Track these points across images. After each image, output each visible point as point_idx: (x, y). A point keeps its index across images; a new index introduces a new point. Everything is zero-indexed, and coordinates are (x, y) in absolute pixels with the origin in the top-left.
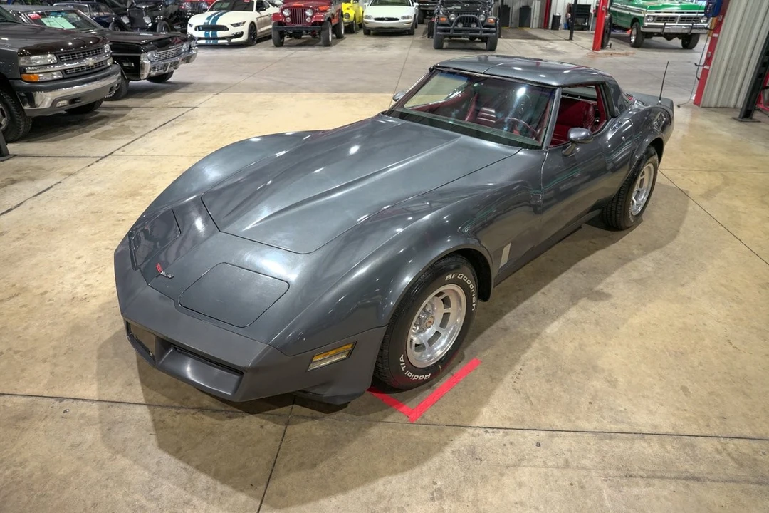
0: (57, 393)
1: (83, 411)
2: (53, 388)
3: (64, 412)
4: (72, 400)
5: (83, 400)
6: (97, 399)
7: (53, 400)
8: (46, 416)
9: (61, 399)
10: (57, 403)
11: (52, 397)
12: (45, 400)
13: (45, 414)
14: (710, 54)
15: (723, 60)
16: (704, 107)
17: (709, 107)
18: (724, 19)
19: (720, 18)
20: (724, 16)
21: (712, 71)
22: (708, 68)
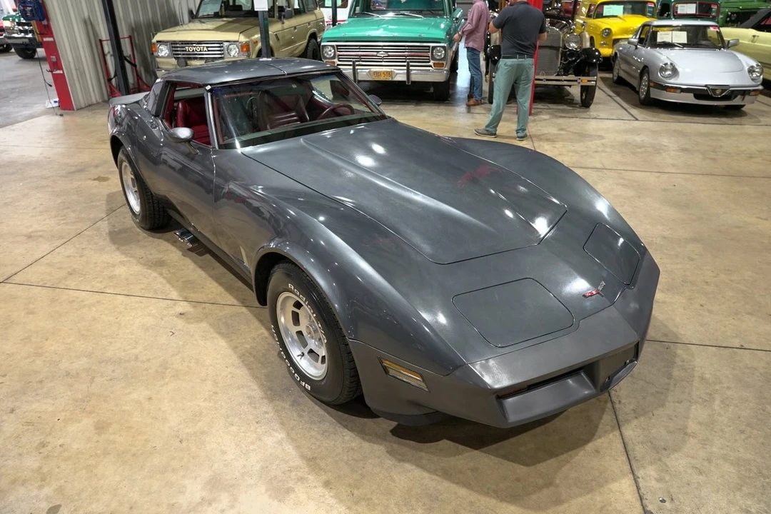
1: (654, 483)
3: (665, 501)
4: (644, 501)
6: (631, 476)
14: (54, 58)
15: (69, 62)
16: (78, 110)
17: (81, 109)
18: (51, 23)
19: (45, 22)
20: (48, 20)
21: (68, 73)
22: (61, 72)
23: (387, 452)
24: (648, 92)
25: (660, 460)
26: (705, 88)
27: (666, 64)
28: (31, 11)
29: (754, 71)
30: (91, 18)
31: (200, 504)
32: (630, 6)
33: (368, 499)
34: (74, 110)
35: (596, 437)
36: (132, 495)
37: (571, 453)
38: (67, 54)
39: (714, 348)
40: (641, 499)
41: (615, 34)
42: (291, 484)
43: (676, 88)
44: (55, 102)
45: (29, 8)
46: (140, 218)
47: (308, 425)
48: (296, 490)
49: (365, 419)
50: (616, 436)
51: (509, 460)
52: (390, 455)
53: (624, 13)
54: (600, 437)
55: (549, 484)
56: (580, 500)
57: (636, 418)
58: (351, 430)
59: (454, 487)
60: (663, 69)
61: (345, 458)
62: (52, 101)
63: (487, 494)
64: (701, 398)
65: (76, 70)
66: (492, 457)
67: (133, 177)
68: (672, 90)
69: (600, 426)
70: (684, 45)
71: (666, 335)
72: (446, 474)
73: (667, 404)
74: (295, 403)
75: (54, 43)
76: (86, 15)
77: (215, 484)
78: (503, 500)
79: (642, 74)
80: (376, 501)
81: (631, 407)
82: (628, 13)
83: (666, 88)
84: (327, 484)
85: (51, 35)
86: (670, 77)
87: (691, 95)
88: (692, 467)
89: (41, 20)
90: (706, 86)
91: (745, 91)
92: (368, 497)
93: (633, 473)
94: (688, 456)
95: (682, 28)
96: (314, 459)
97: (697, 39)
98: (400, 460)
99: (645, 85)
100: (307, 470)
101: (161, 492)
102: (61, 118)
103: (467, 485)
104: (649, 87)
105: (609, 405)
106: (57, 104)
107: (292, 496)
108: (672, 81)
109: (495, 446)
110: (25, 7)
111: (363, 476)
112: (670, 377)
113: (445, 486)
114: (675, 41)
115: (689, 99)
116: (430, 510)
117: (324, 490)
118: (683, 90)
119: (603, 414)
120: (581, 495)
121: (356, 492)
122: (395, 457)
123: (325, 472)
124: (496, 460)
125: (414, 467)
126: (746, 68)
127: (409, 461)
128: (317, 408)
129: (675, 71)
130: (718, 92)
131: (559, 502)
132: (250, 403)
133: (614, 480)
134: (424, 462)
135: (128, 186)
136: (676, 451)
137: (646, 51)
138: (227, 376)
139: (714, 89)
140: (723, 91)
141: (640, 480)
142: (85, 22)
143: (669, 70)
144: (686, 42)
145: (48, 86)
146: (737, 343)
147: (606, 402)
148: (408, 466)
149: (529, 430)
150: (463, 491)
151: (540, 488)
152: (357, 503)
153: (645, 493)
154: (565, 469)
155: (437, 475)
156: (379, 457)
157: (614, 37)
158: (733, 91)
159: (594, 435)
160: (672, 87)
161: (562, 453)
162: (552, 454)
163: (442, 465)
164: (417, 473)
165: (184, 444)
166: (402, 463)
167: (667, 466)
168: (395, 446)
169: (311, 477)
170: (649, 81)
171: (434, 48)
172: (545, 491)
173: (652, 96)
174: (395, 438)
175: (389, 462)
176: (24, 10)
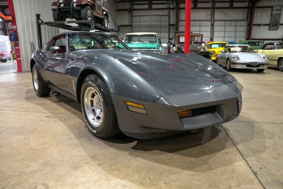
0: (252, 176)
1: (255, 162)
2: (250, 180)
3: (262, 168)
4: (252, 168)
5: (248, 164)
6: (244, 160)
7: (258, 176)
8: (271, 174)
9: (255, 173)
10: (258, 173)
11: (257, 177)
12: (261, 179)
13: (270, 175)
14: (18, 54)
15: (23, 56)
16: (24, 72)
17: (25, 72)
18: (19, 42)
19: (17, 42)
20: (18, 41)
21: (22, 59)
22: (20, 59)
23: (129, 154)
24: (230, 66)
25: (256, 155)
26: (250, 63)
27: (235, 56)
28: (13, 38)
29: (265, 58)
30: (34, 43)
31: (36, 171)
32: (221, 45)
33: (118, 169)
34: (22, 72)
35: (225, 148)
36: (2, 169)
37: (215, 153)
38: (23, 53)
39: (270, 124)
40: (250, 168)
41: (217, 53)
42: (82, 164)
43: (240, 63)
44: (16, 70)
45: (12, 37)
46: (37, 91)
47: (94, 146)
48: (84, 166)
49: (120, 144)
50: (234, 148)
51: (186, 156)
52: (130, 155)
53: (219, 47)
54: (227, 148)
55: (206, 163)
56: (221, 168)
57: (242, 143)
58: (113, 147)
59: (160, 165)
60: (234, 58)
61: (109, 156)
62: (15, 70)
63: (176, 167)
64: (269, 137)
65: (25, 59)
66: (178, 155)
67: (37, 77)
68: (238, 64)
69: (227, 145)
70: (240, 52)
71: (249, 120)
72: (157, 161)
73: (255, 139)
74: (89, 140)
75: (19, 49)
76: (32, 41)
77: (46, 164)
78: (184, 169)
79: (227, 61)
80: (122, 170)
81: (239, 140)
82: (220, 47)
83: (236, 64)
84: (99, 164)
85: (18, 46)
86: (237, 60)
87: (245, 66)
88: (271, 157)
89: (16, 41)
90: (250, 62)
91: (263, 64)
92: (119, 168)
93: (244, 159)
94: (268, 154)
95: (239, 47)
96: (94, 156)
97: (244, 50)
98: (135, 157)
99: (229, 64)
100: (90, 160)
101: (18, 167)
102: (17, 74)
103: (167, 164)
104: (230, 65)
105: (229, 139)
106: (17, 71)
107: (82, 168)
108: (238, 61)
109: (179, 152)
110: (11, 37)
111: (116, 162)
112: (254, 131)
113: (156, 165)
114: (237, 50)
115: (245, 67)
116: (149, 173)
117: (98, 166)
118: (242, 64)
119: (227, 142)
120: (221, 167)
121: (113, 167)
122: (133, 156)
123: (99, 160)
124: (180, 156)
125: (141, 159)
126: (262, 57)
127: (139, 157)
128: (99, 141)
129: (238, 58)
130: (254, 64)
131: (211, 169)
132: (69, 140)
133: (236, 162)
134: (146, 157)
135: (35, 80)
136: (262, 152)
137: (227, 54)
138: (61, 132)
139: (253, 63)
140: (256, 64)
141: (248, 162)
142: (31, 43)
143: (236, 58)
144: (241, 50)
145: (14, 64)
146: (279, 122)
147: (228, 138)
148: (138, 158)
149: (195, 147)
150: (164, 166)
151: (202, 165)
152: (113, 171)
153: (252, 165)
154: (213, 158)
155: (152, 161)
156: (125, 156)
157: (216, 54)
158: (259, 64)
159: (224, 148)
160: (238, 63)
161: (211, 154)
162: (206, 154)
163: (155, 158)
164: (143, 160)
165: (35, 152)
166: (136, 158)
167: (259, 156)
168: (133, 152)
169: (92, 162)
170: (230, 62)
171: (153, 51)
172: (204, 166)
173: (231, 67)
174: (133, 150)
175: (130, 157)
176: (11, 38)
